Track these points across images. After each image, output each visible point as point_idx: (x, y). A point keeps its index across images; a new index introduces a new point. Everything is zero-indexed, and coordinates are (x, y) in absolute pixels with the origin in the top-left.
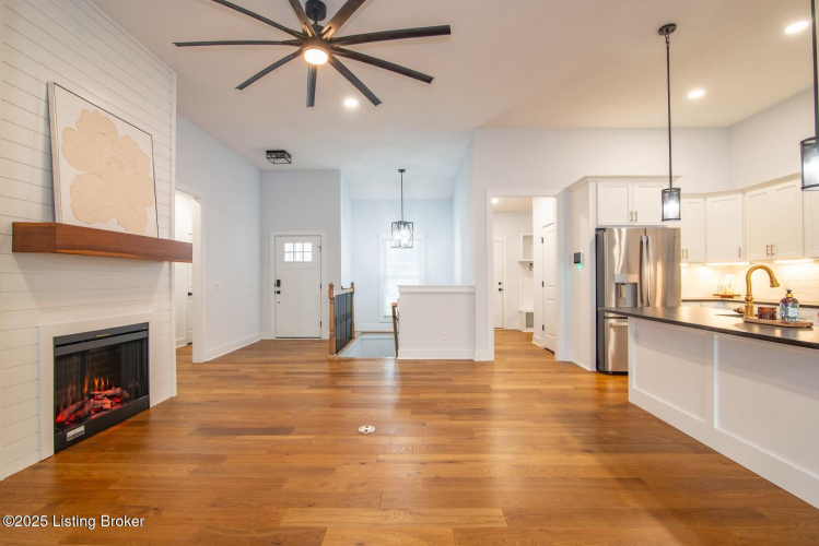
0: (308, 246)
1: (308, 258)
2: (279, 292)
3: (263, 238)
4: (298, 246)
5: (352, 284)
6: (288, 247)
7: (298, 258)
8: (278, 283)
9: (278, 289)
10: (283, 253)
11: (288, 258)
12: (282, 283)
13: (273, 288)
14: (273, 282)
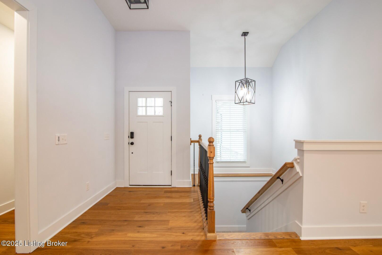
0: (159, 101)
1: (160, 112)
2: (132, 144)
3: (118, 94)
4: (151, 101)
5: (200, 136)
6: (141, 101)
7: (151, 112)
8: (132, 135)
9: (131, 140)
10: (137, 107)
11: (141, 112)
12: (135, 135)
13: (127, 140)
14: (127, 134)
